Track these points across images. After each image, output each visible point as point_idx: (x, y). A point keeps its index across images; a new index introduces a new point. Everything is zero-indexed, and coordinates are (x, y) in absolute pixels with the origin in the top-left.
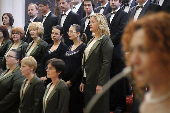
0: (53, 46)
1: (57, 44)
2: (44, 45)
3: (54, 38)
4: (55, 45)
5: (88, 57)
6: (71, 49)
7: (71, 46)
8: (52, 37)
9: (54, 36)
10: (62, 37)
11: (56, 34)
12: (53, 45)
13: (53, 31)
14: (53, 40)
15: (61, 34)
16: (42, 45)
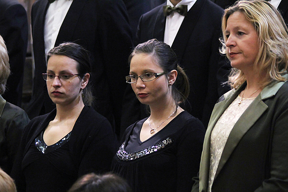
0: (55, 120)
1: (71, 116)
2: (17, 123)
3: (57, 94)
4: (62, 118)
5: (224, 161)
6: (138, 135)
7: (139, 123)
8: (50, 89)
9: (57, 87)
10: (86, 84)
11: (65, 75)
12: (52, 118)
13: (50, 67)
14: (54, 100)
15: (81, 74)
16: (8, 118)
